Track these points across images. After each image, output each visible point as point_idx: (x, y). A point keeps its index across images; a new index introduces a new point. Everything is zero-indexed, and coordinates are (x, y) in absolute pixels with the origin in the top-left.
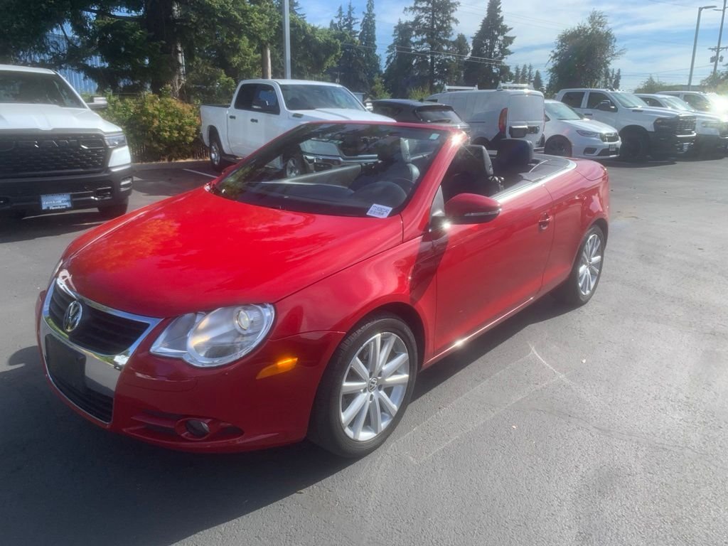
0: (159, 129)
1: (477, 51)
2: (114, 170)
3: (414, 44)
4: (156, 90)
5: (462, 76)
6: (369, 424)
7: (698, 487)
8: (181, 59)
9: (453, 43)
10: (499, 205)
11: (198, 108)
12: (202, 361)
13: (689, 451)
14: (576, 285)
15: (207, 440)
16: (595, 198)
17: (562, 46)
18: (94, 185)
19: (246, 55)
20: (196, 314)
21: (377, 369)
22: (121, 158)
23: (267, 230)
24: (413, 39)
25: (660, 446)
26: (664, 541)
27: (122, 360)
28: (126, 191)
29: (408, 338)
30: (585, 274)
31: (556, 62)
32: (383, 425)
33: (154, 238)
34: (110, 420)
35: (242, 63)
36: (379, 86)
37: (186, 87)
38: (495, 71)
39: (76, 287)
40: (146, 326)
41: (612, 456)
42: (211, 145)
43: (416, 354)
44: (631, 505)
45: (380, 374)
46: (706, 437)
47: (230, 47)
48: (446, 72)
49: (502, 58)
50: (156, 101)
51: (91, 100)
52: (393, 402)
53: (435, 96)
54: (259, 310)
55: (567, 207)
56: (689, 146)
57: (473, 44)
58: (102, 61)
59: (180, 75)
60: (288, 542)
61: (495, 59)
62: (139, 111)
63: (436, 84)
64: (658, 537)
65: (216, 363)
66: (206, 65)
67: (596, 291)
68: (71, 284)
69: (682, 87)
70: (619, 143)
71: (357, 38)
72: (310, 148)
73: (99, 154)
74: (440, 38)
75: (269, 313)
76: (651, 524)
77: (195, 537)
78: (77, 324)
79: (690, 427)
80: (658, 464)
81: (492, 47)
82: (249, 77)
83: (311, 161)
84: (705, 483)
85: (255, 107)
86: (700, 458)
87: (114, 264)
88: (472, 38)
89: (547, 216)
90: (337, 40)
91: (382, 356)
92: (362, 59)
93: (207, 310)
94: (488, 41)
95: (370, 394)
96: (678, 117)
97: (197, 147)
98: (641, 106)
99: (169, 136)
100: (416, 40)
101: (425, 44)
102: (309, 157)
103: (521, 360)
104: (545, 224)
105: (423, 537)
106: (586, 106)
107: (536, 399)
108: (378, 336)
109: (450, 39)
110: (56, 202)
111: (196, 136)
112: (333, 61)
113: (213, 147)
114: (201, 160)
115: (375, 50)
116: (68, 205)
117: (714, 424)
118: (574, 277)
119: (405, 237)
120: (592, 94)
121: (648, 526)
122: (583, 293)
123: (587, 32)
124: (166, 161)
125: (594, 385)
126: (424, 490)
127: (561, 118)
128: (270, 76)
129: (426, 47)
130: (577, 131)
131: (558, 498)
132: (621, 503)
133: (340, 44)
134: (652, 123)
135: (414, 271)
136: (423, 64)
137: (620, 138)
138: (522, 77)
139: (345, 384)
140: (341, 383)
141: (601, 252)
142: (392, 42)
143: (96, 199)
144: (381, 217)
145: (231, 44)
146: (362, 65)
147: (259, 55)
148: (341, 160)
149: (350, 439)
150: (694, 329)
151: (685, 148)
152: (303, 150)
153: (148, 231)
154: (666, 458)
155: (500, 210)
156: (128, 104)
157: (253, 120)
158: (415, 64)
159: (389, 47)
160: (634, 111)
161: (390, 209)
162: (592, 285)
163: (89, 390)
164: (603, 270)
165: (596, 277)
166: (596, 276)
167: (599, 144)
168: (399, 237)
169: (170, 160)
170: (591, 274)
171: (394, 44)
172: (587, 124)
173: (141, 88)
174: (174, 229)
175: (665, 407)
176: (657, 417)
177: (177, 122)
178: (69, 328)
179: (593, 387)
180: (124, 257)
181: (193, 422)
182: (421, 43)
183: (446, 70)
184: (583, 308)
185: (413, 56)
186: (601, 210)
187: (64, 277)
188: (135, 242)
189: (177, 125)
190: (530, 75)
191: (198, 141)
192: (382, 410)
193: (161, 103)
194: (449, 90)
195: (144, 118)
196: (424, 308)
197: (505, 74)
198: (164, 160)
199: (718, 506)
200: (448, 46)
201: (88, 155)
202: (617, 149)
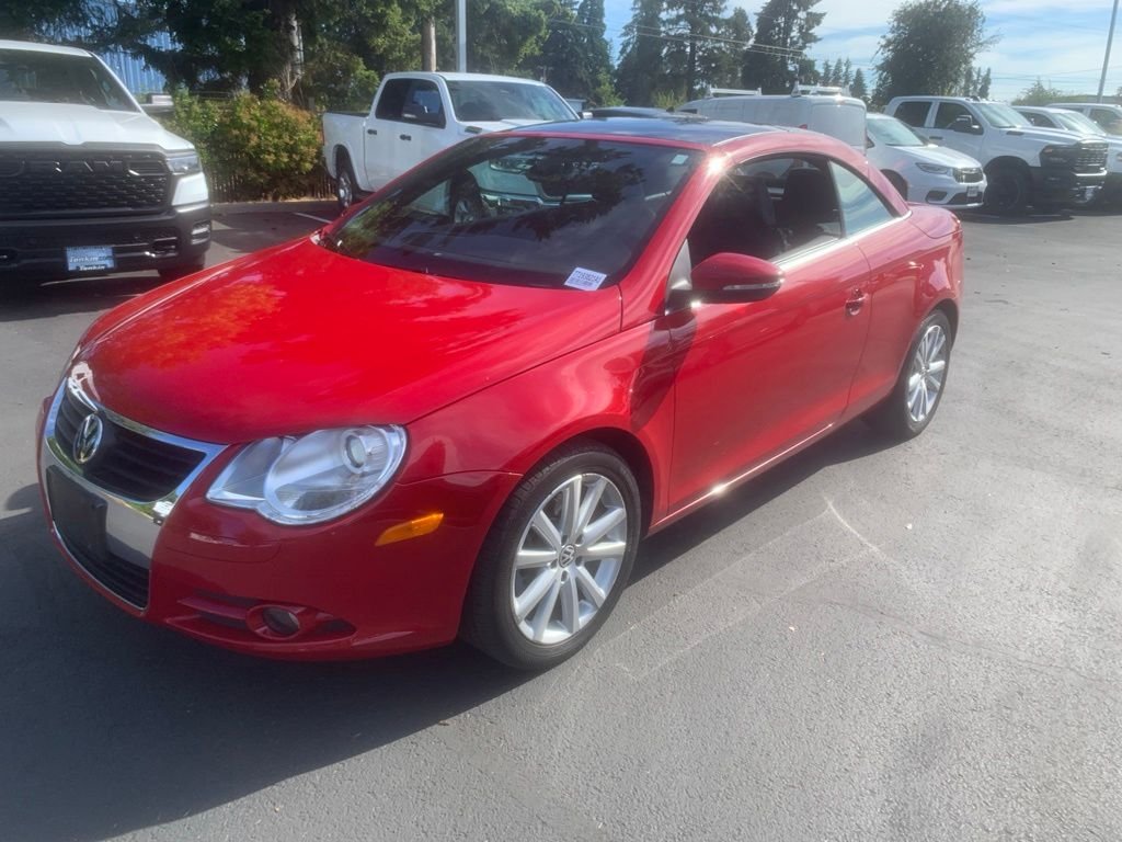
0: (259, 150)
1: (764, 36)
2: (181, 211)
3: (664, 23)
4: (253, 87)
5: (740, 75)
6: (558, 617)
7: (1083, 733)
8: (297, 41)
9: (727, 22)
10: (780, 273)
11: (320, 118)
12: (289, 515)
13: (1072, 674)
14: (904, 405)
15: (297, 640)
16: (940, 265)
17: (898, 28)
18: (149, 233)
19: (397, 34)
20: (282, 438)
21: (575, 531)
22: (192, 192)
23: (424, 305)
24: (664, 16)
25: (1026, 665)
26: (1024, 818)
27: (164, 508)
28: (199, 245)
29: (626, 483)
30: (918, 388)
31: (889, 54)
32: (582, 620)
33: (241, 316)
34: (146, 603)
35: (391, 48)
36: (607, 88)
37: (302, 83)
38: (791, 68)
39: (99, 393)
40: (200, 456)
41: (946, 679)
42: (338, 177)
43: (639, 511)
44: (973, 759)
45: (579, 540)
46: (1101, 653)
47: (372, 21)
48: (716, 68)
49: (804, 47)
50: (253, 105)
51: (148, 99)
52: (600, 585)
53: (694, 104)
54: (381, 435)
55: (893, 281)
56: (1095, 191)
57: (758, 25)
58: (173, 41)
59: (293, 65)
60: (419, 801)
61: (792, 49)
62: (227, 120)
63: (697, 87)
64: (1014, 811)
65: (313, 518)
66: (335, 49)
67: (935, 416)
68: (92, 387)
69: (1088, 98)
70: (983, 184)
71: (575, 12)
72: (492, 182)
73: (158, 185)
74: (706, 15)
75: (396, 441)
76: (1004, 790)
77: (273, 790)
78: (94, 451)
79: (1075, 636)
80: (1021, 694)
81: (788, 30)
82: (401, 69)
83: (493, 203)
84: (1096, 726)
85: (406, 115)
86: (1090, 686)
87: (169, 355)
88: (755, 14)
89: (860, 294)
90: (540, 11)
91: (583, 511)
92: (582, 45)
93: (299, 432)
94: (781, 20)
95: (562, 570)
96: (1079, 145)
97: (318, 179)
98: (1021, 125)
99: (275, 161)
100: (668, 17)
101: (682, 23)
102: (490, 197)
103: (809, 522)
104: (855, 306)
105: (635, 801)
106: (932, 125)
107: (831, 585)
108: (577, 479)
109: (720, 16)
110: (90, 259)
111: (316, 161)
112: (534, 46)
113: (342, 180)
114: (323, 200)
115: (603, 31)
116: (110, 264)
117: (1115, 631)
118: (900, 391)
119: (624, 324)
120: (943, 106)
121: (999, 793)
122: (914, 418)
123: (939, 6)
124: (270, 201)
125: (924, 565)
126: (641, 725)
127: (892, 143)
128: (434, 67)
129: (683, 29)
130: (917, 164)
131: (856, 743)
132: (958, 755)
133: (544, 18)
134: (1038, 153)
135: (638, 379)
136: (677, 56)
137: (984, 176)
138: (833, 77)
139: (522, 553)
140: (515, 551)
141: (945, 354)
142: (630, 20)
143: (153, 255)
144: (587, 289)
145: (373, 16)
146: (582, 56)
147: (418, 35)
148: (540, 201)
149: (528, 639)
150: (1089, 480)
151: (1089, 195)
152: (481, 185)
153: (230, 302)
154: (1035, 685)
155: (782, 281)
156: (210, 109)
157: (403, 137)
158: (666, 55)
159: (625, 28)
160: (1009, 133)
161: (603, 277)
162: (929, 407)
163: (113, 556)
164: (947, 383)
165: (936, 395)
166: (937, 391)
167: (951, 186)
168: (615, 323)
169: (275, 198)
170: (928, 389)
171: (634, 22)
172: (934, 153)
173: (232, 85)
174: (274, 301)
175: (1037, 604)
176: (1023, 619)
177: (287, 139)
178: (82, 455)
179: (921, 567)
180: (189, 345)
181: (275, 610)
182: (675, 21)
183: (713, 65)
184: (912, 442)
185: (664, 42)
186: (949, 287)
187: (80, 376)
188: (209, 320)
189: (287, 144)
190: (847, 75)
191: (319, 169)
192: (581, 596)
193: (262, 108)
194: (716, 95)
195: (236, 132)
196: (653, 437)
197: (807, 72)
198: (266, 198)
199: (1114, 763)
200: (719, 28)
201: (141, 186)
202: (980, 193)
